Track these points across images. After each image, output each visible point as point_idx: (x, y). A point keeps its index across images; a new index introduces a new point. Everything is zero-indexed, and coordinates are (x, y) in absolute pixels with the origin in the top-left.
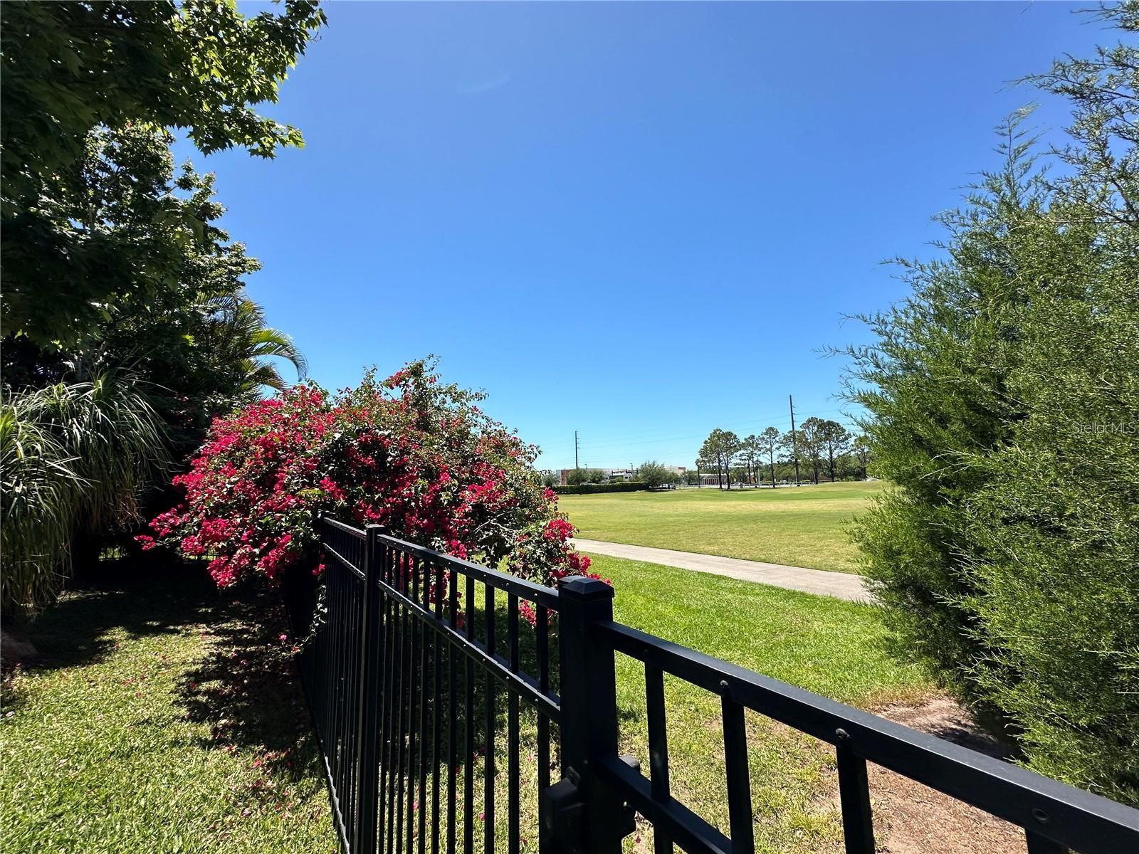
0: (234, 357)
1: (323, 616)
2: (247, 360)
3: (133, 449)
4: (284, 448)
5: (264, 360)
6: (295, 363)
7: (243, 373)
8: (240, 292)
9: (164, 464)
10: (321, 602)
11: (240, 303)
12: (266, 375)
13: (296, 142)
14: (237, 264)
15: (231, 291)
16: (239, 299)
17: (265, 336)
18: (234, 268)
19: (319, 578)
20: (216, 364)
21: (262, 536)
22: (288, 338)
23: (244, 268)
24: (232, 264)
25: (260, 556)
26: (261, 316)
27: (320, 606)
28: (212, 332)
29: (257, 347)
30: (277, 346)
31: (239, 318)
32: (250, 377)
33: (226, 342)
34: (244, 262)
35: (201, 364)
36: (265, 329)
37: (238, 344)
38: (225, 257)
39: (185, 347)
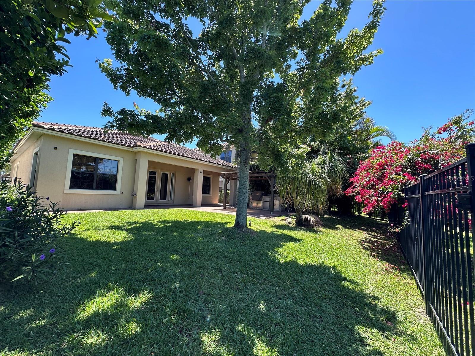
0: (365, 140)
1: (408, 221)
2: (369, 141)
3: (339, 172)
4: (387, 165)
5: (376, 139)
6: (390, 137)
7: (368, 146)
8: (364, 116)
9: (347, 176)
10: (406, 216)
11: (365, 120)
12: (377, 145)
13: (380, 53)
14: (363, 105)
15: (361, 117)
16: (365, 119)
17: (376, 129)
18: (362, 108)
19: (405, 209)
20: (358, 145)
21: (381, 194)
22: (386, 128)
23: (365, 106)
24: (361, 106)
25: (381, 201)
26: (373, 122)
27: (406, 218)
28: (356, 134)
29: (373, 135)
30: (380, 132)
31: (365, 125)
32: (371, 147)
33: (361, 136)
34: (365, 104)
35: (354, 145)
36: (375, 127)
37: (365, 136)
38: (358, 105)
39: (348, 140)
